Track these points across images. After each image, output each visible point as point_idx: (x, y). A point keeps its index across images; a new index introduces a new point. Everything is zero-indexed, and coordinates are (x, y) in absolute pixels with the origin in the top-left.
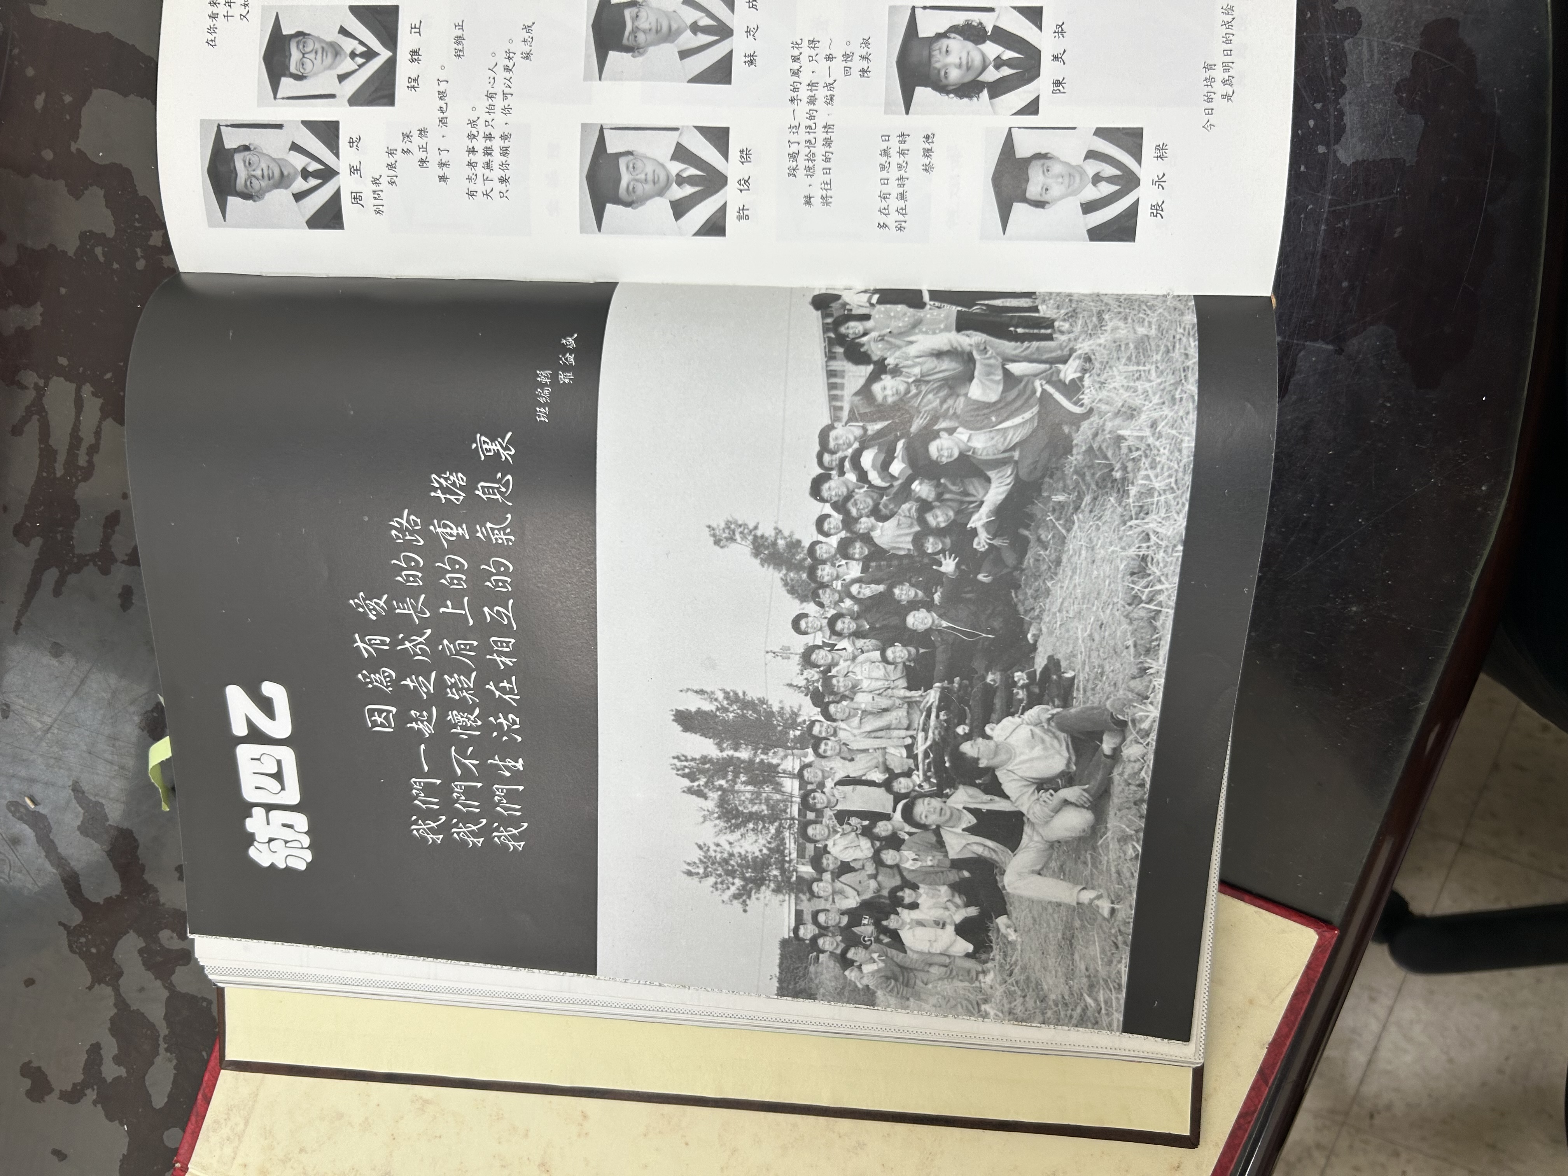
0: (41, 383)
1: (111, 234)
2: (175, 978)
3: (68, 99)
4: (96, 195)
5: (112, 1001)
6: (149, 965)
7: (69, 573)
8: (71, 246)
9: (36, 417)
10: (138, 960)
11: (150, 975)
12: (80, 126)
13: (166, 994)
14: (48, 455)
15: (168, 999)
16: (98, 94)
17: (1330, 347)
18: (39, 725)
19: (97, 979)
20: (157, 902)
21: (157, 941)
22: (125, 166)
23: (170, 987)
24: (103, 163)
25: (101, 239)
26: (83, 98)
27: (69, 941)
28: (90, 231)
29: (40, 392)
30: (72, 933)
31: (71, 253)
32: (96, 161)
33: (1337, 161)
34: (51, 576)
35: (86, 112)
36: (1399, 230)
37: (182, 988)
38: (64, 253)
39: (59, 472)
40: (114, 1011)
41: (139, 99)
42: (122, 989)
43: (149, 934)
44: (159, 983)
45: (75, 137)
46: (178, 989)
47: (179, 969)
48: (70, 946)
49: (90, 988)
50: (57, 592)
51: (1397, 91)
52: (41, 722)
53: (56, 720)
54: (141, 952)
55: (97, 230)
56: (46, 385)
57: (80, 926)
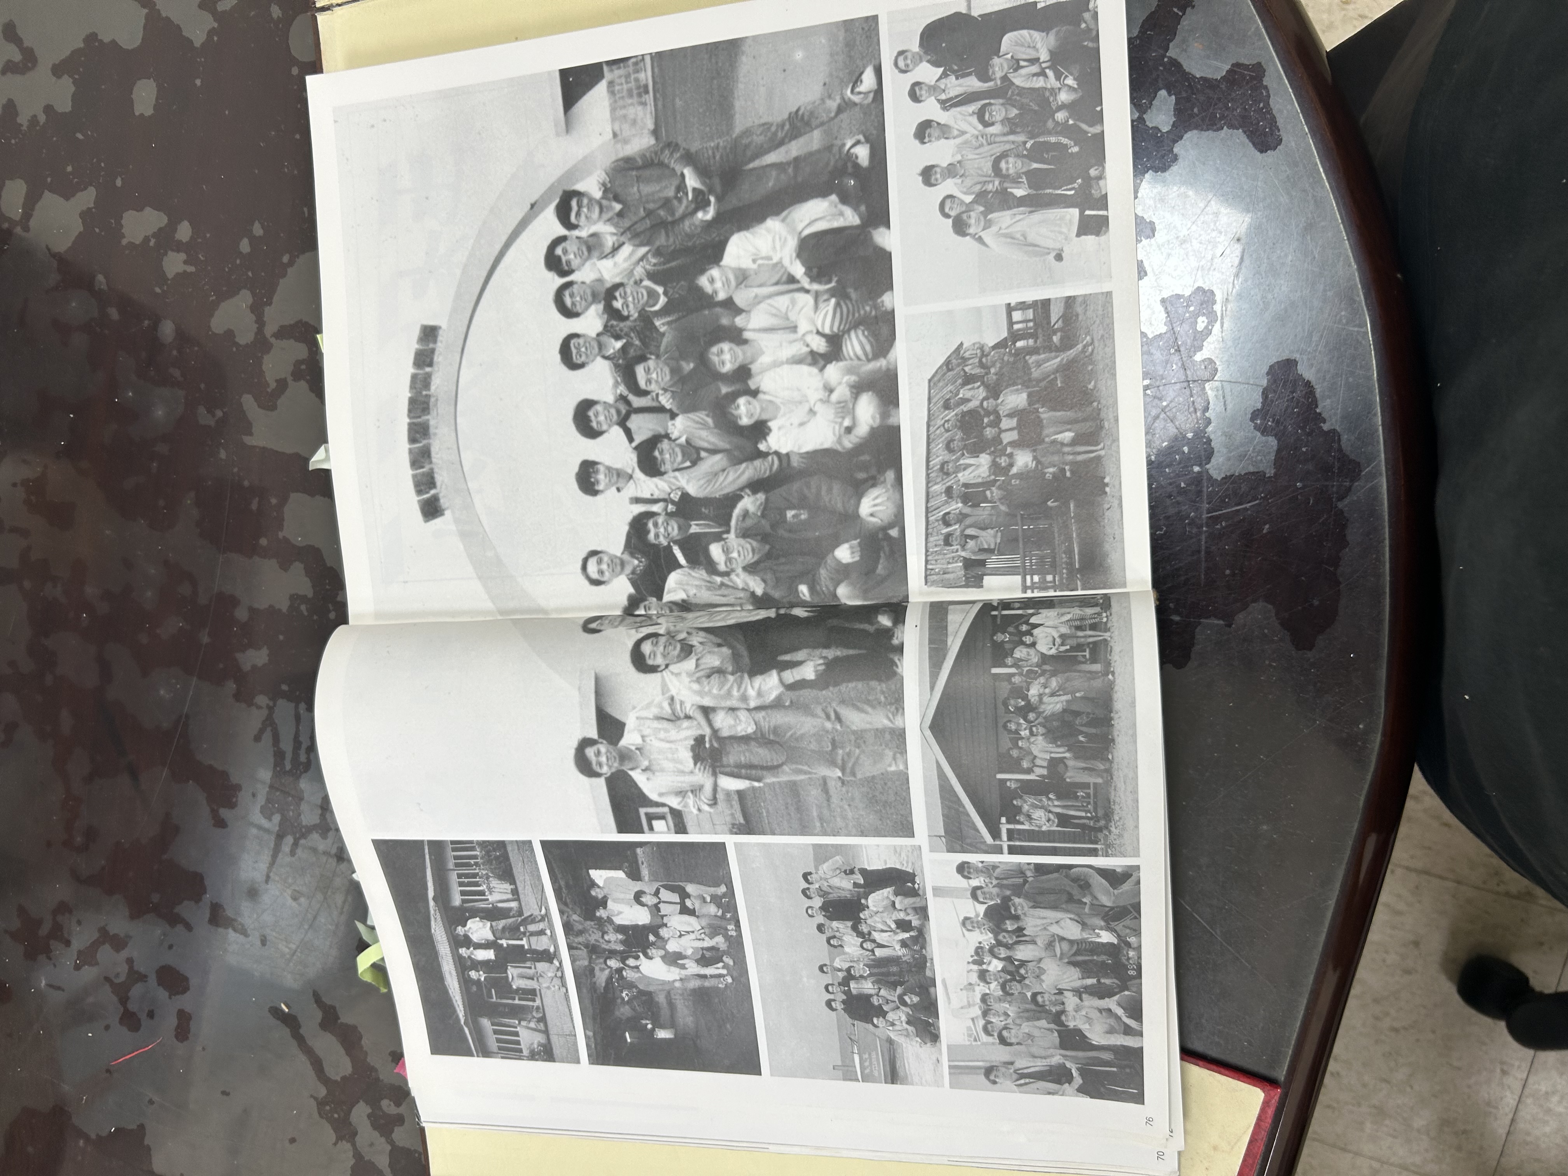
0: (271, 704)
1: (310, 594)
2: (394, 1136)
3: (274, 501)
4: (298, 567)
5: (351, 1154)
6: (375, 1126)
7: (299, 838)
8: (284, 605)
9: (269, 729)
10: (367, 1123)
11: (376, 1134)
12: (283, 520)
13: (389, 1148)
14: (279, 755)
15: (391, 1151)
16: (295, 497)
17: (1221, 622)
18: (287, 950)
19: (340, 1138)
20: (377, 1079)
21: (380, 1108)
22: (316, 546)
23: (391, 1142)
24: (301, 545)
25: (303, 599)
26: (284, 500)
27: (318, 1109)
28: (297, 594)
29: (271, 709)
30: (321, 1104)
31: (284, 609)
32: (297, 544)
33: (1210, 478)
34: (289, 840)
35: (288, 511)
36: (1267, 526)
37: (400, 1143)
38: (280, 610)
39: (288, 767)
40: (352, 1162)
41: (322, 498)
42: (357, 1144)
43: (374, 1103)
44: (383, 1140)
45: (281, 527)
46: (397, 1143)
47: (396, 1129)
48: (320, 1113)
49: (335, 1144)
50: (293, 853)
51: (1252, 419)
52: (289, 948)
53: (298, 947)
54: (369, 1116)
55: (301, 593)
56: (275, 705)
57: (325, 1097)
